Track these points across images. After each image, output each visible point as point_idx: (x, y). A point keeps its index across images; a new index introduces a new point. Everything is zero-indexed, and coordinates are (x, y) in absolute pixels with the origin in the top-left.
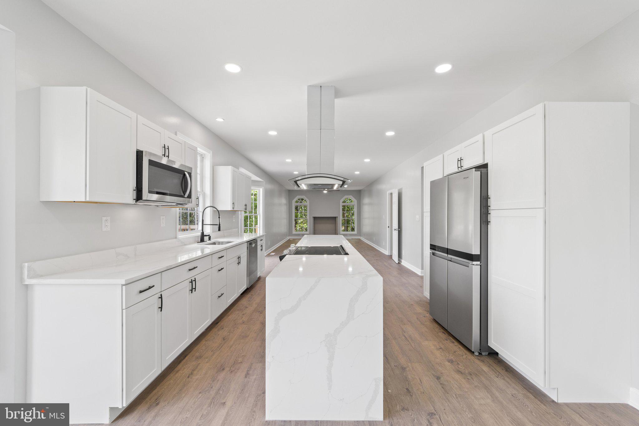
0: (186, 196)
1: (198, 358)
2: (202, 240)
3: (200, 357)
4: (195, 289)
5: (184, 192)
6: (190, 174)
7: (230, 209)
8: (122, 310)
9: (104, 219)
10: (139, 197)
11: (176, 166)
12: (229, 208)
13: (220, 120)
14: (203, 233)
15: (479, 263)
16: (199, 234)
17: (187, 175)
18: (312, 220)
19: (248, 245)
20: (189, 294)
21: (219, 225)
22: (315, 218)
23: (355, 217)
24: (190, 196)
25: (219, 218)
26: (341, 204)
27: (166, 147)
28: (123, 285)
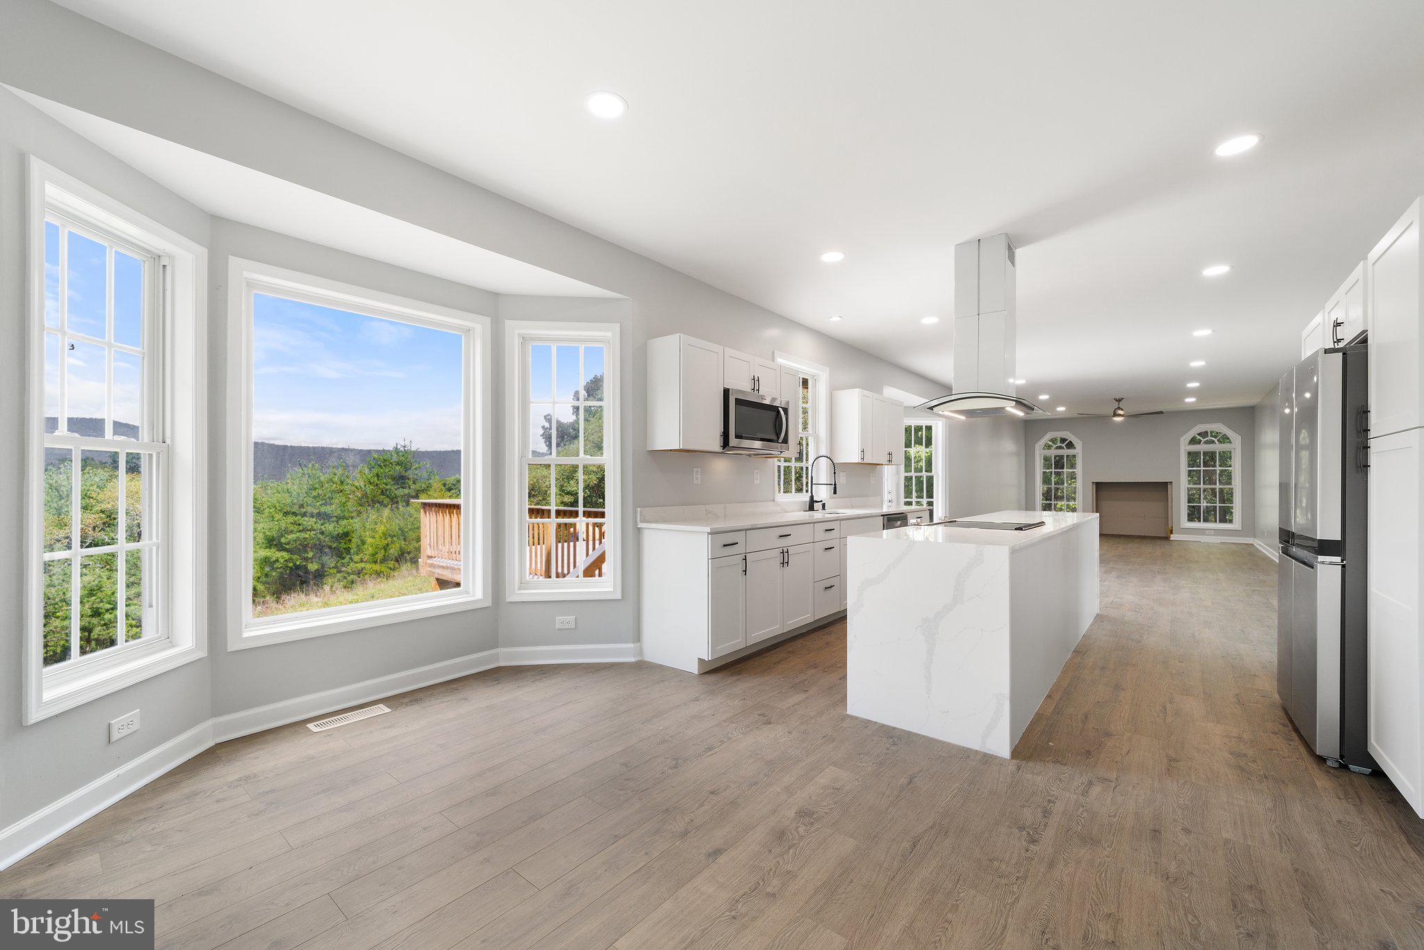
0: (780, 441)
1: (789, 652)
2: (811, 508)
3: (793, 652)
4: (788, 563)
5: (778, 435)
6: (786, 410)
7: (856, 461)
8: (708, 559)
9: (695, 469)
10: (726, 443)
11: (767, 402)
12: (856, 459)
13: (836, 319)
14: (812, 497)
15: (1338, 559)
16: (808, 499)
17: (782, 412)
18: (1091, 491)
19: (886, 521)
20: (780, 568)
21: (835, 485)
22: (1099, 486)
23: (1237, 484)
24: (785, 441)
25: (835, 473)
26: (1185, 447)
27: (756, 378)
28: (709, 534)
